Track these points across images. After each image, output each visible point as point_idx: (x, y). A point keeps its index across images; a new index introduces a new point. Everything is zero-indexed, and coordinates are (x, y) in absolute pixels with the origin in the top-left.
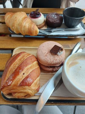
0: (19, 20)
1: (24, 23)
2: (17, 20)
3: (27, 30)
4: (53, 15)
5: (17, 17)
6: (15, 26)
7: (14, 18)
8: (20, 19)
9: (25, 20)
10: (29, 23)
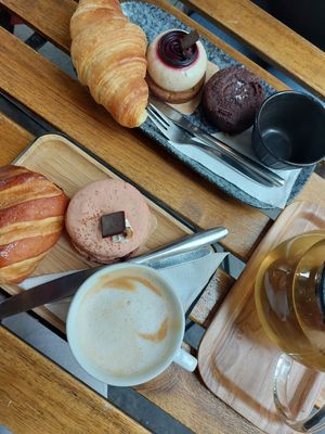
0: (101, 52)
1: (108, 72)
2: (94, 49)
3: (108, 99)
4: (239, 83)
5: (99, 40)
6: (83, 64)
7: (91, 38)
8: (107, 52)
9: (120, 65)
10: (124, 80)
